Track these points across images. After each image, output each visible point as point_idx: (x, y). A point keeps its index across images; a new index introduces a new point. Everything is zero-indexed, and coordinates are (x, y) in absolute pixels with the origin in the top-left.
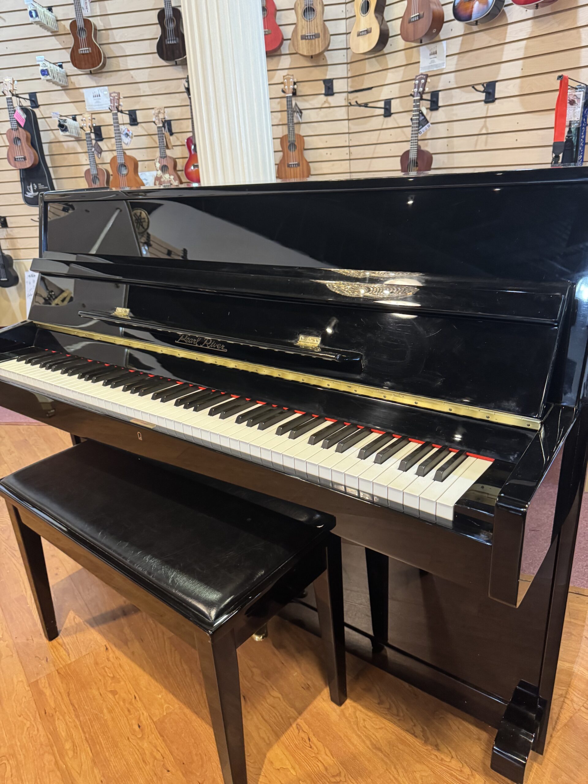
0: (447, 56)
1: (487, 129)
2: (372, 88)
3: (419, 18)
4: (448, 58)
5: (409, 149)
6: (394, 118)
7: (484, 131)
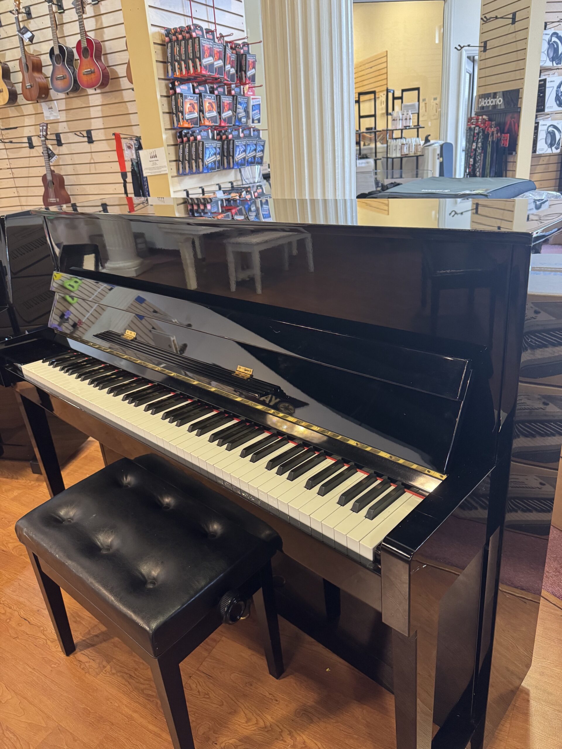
0: (59, 111)
1: (94, 160)
2: (17, 127)
3: (31, 87)
4: (60, 112)
5: (46, 173)
6: (36, 150)
7: (92, 161)
